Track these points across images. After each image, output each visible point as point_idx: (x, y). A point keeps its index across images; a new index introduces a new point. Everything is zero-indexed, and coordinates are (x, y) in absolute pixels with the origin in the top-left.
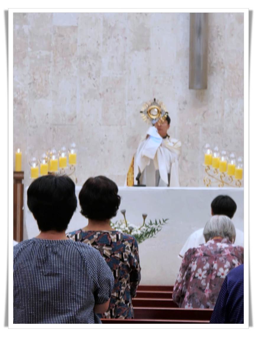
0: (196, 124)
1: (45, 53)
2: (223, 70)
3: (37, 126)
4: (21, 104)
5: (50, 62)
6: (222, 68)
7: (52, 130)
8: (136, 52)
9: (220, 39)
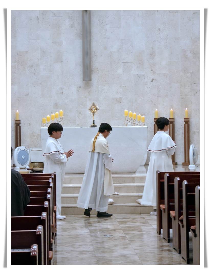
0: (85, 97)
2: (97, 72)
7: (18, 100)
8: (56, 63)
9: (96, 57)
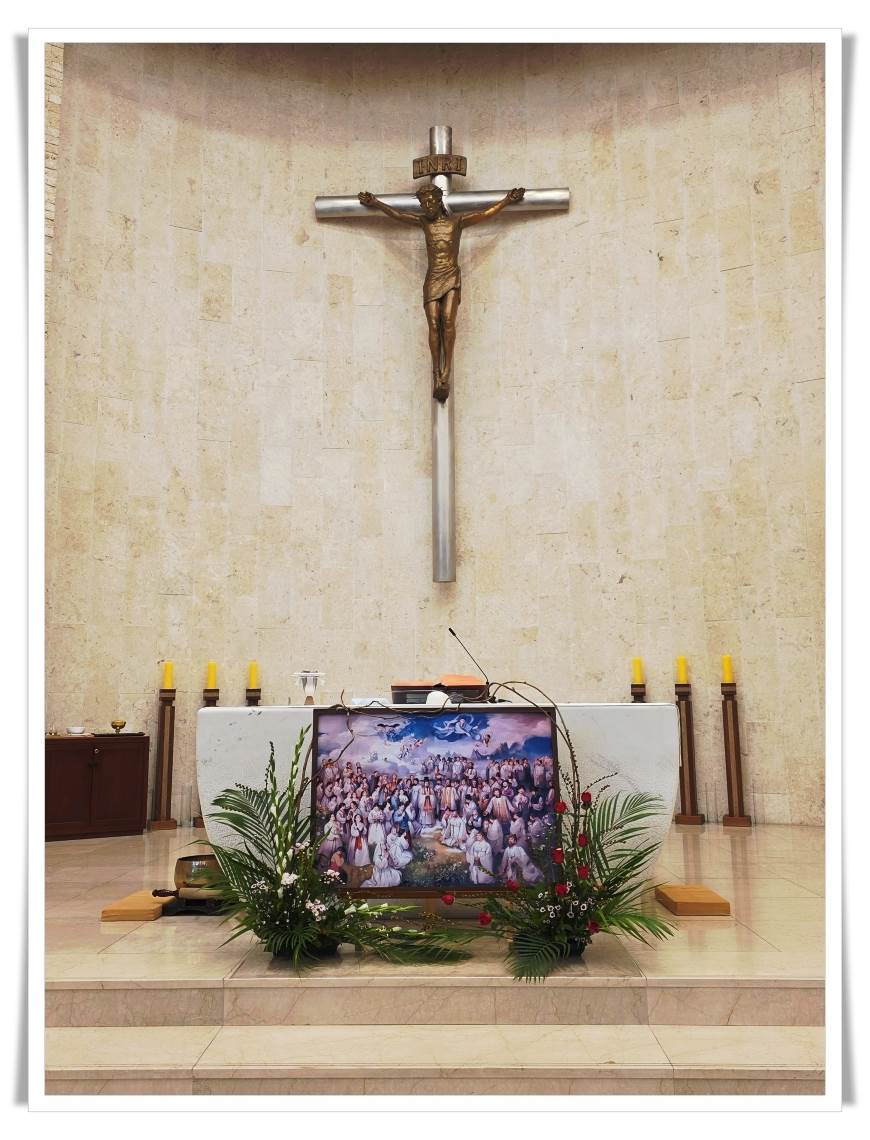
0: (441, 626)
1: (249, 538)
3: (238, 631)
4: (218, 602)
5: (256, 549)
6: (471, 557)
8: (365, 539)
9: (468, 522)
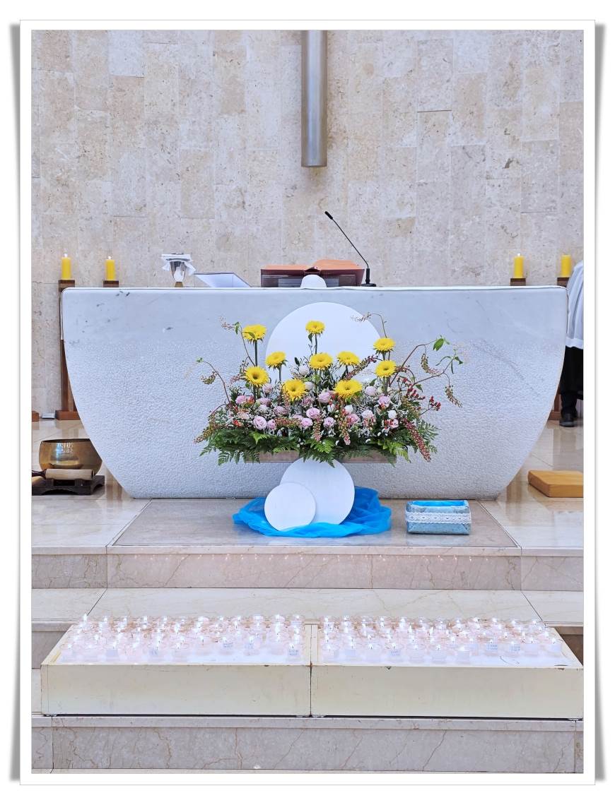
0: (309, 217)
1: (98, 114)
3: (91, 218)
6: (344, 138)
7: (113, 223)
8: (226, 116)
9: (342, 98)
